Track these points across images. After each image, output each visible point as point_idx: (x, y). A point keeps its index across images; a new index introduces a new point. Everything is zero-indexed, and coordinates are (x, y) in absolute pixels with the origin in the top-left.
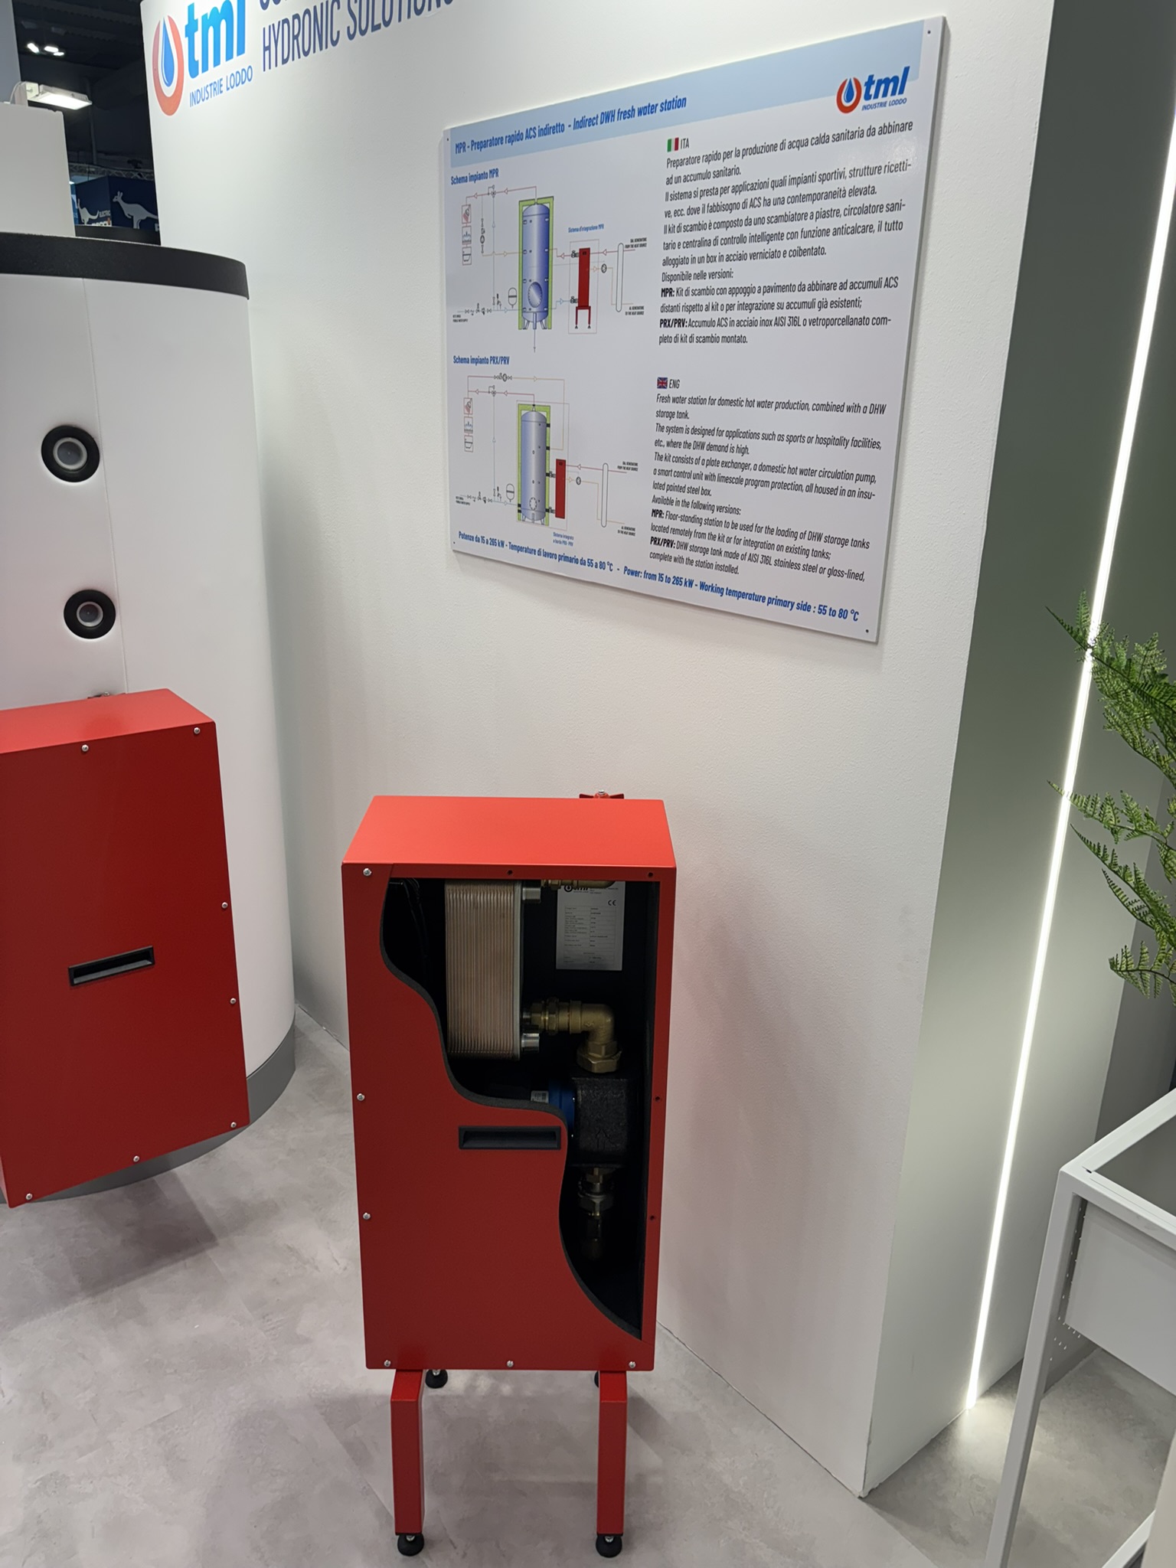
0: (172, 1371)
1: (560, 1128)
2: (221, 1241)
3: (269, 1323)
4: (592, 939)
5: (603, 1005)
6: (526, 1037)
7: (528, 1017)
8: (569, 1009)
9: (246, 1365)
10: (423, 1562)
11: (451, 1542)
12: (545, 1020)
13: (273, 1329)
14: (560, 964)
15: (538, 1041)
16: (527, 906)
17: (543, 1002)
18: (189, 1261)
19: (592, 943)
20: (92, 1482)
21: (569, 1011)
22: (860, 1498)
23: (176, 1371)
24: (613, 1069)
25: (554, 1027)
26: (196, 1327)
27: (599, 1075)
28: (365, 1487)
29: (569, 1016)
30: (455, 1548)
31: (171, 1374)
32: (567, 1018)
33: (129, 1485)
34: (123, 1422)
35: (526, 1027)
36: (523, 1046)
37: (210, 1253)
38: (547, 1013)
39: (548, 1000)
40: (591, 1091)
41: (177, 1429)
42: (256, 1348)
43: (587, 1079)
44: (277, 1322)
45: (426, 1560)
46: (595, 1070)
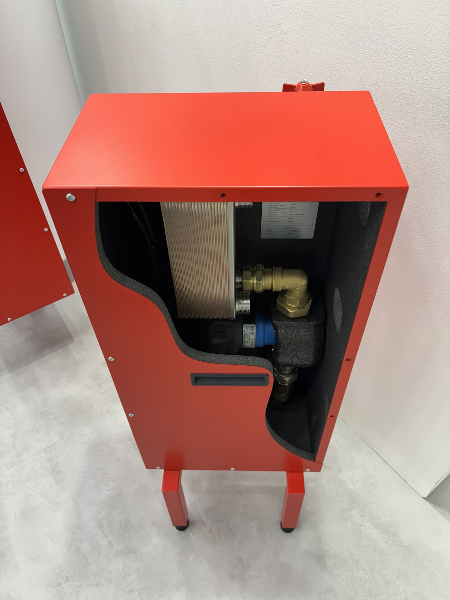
0: (54, 417)
1: (268, 375)
2: (76, 339)
3: (103, 389)
4: (291, 217)
5: (298, 271)
6: (240, 303)
7: (240, 281)
8: (272, 274)
9: (92, 414)
10: (189, 535)
11: (203, 522)
12: (253, 283)
13: (105, 392)
14: (264, 235)
15: (249, 306)
16: (238, 211)
17: (252, 269)
18: (60, 351)
19: (291, 220)
20: (14, 485)
21: (272, 276)
22: (424, 498)
23: (56, 417)
24: (305, 315)
25: (261, 290)
26: (65, 391)
27: (294, 319)
28: (156, 489)
29: (272, 279)
30: (205, 526)
31: (53, 419)
32: (271, 281)
33: (33, 488)
34: (29, 449)
35: (240, 293)
36: (237, 310)
37: (71, 347)
38: (255, 278)
39: (255, 268)
40: (288, 330)
41: (57, 453)
42: (96, 404)
43: (285, 322)
44: (107, 388)
45: (191, 534)
46: (291, 316)
